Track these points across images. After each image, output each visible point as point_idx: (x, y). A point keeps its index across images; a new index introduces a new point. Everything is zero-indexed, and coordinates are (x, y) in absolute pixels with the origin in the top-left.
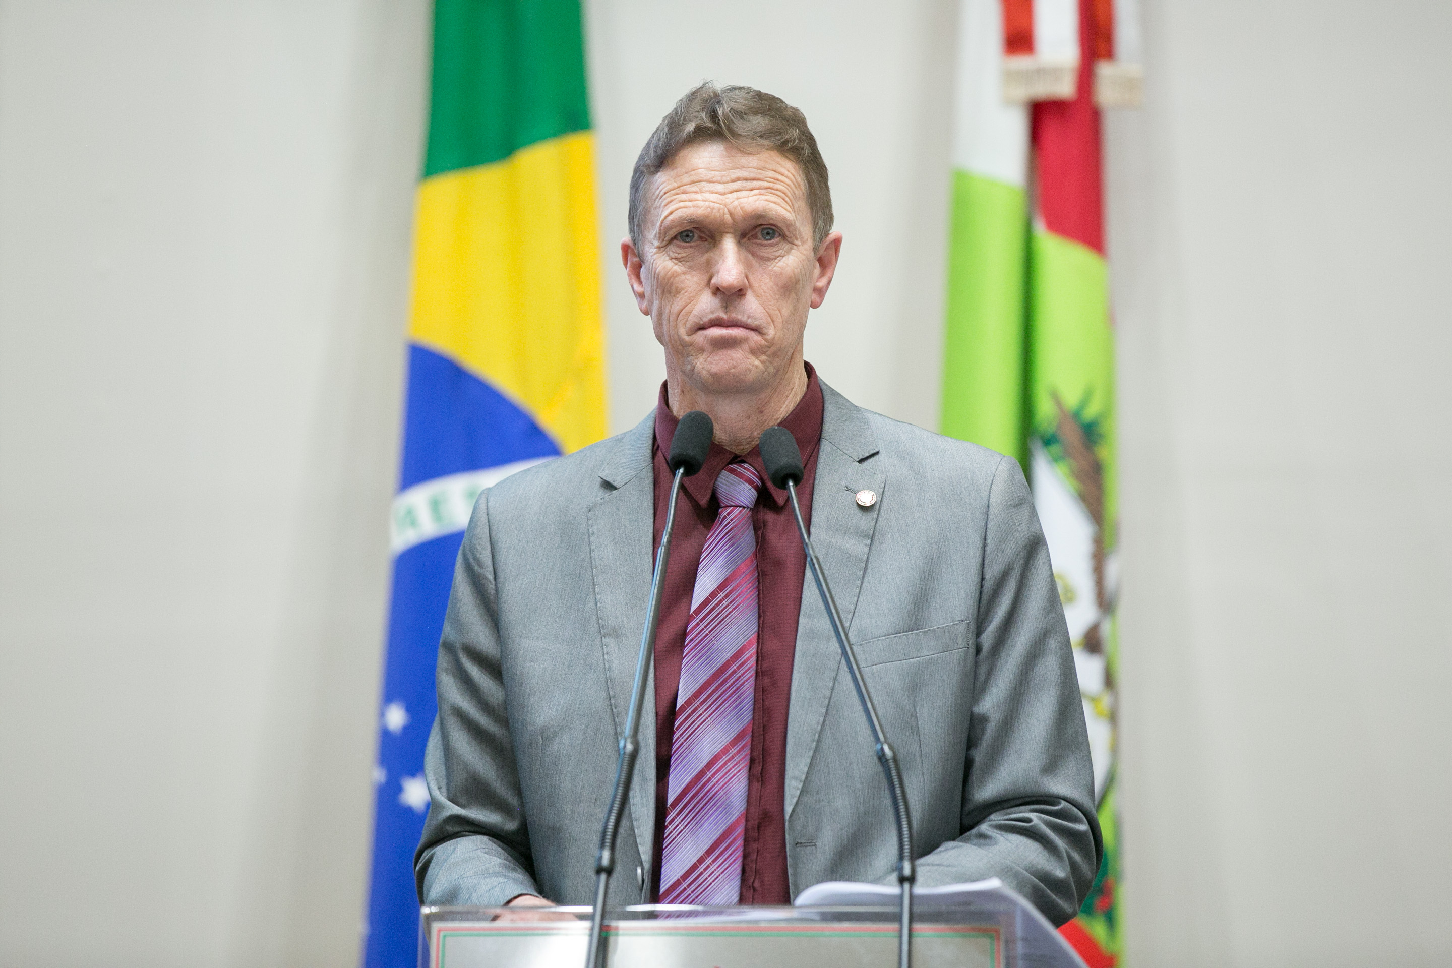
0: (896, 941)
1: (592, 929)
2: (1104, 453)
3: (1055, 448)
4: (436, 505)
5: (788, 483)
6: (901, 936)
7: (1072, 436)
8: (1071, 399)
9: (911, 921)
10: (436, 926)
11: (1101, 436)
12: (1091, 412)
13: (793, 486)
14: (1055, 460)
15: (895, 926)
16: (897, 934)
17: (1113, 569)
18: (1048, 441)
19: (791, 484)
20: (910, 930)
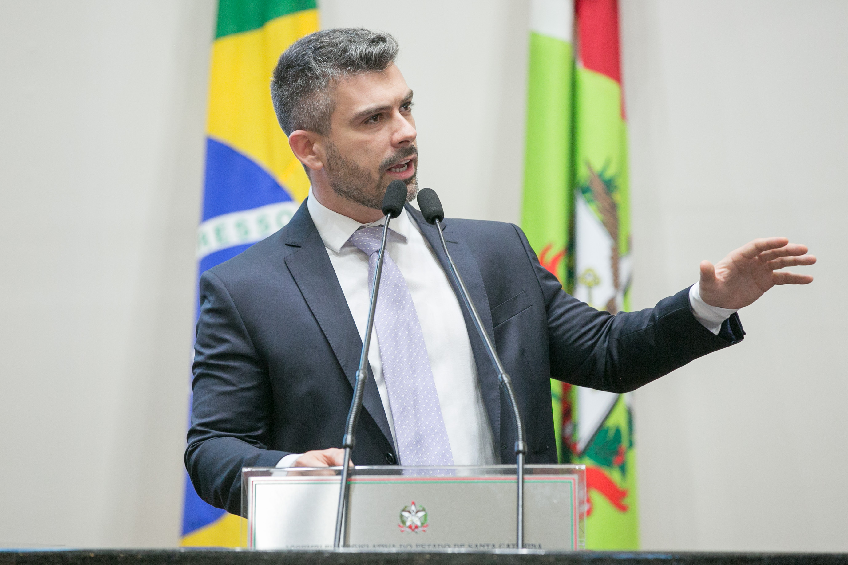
0: (516, 485)
1: (342, 480)
2: (618, 197)
3: (588, 195)
4: (218, 232)
5: (436, 221)
6: (518, 482)
7: (598, 187)
8: (598, 166)
9: (523, 474)
10: (252, 479)
11: (616, 187)
12: (610, 173)
13: (439, 222)
14: (589, 201)
15: (515, 476)
16: (516, 481)
17: (625, 267)
18: (585, 191)
19: (437, 221)
20: (523, 479)
